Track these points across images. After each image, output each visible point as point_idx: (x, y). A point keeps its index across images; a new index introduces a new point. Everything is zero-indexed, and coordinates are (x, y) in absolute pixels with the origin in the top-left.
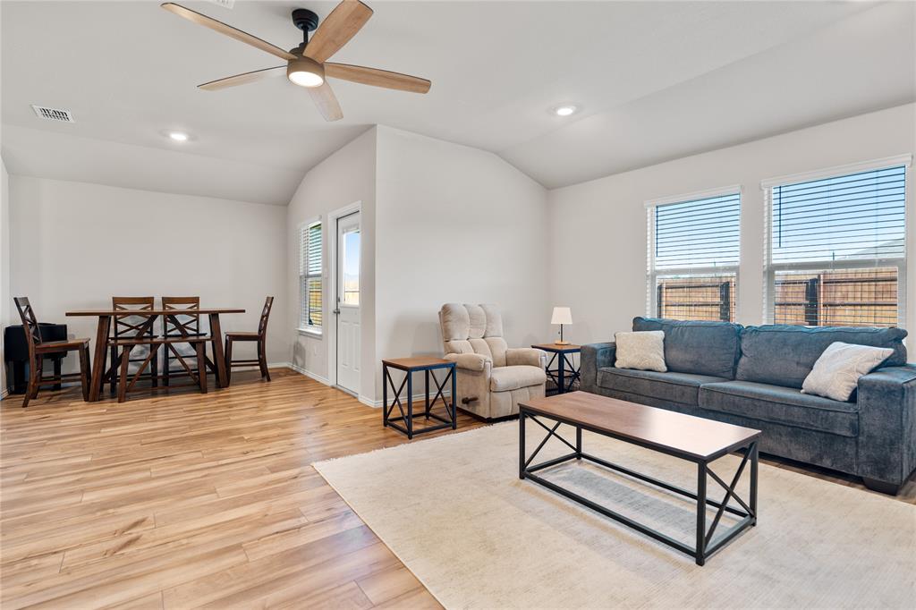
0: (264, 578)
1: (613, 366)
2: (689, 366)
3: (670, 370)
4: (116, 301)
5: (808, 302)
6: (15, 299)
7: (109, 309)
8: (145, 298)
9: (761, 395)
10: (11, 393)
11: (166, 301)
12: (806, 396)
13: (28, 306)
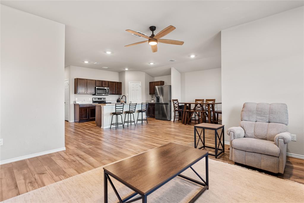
6: (172, 100)
11: (207, 100)
13: (177, 101)
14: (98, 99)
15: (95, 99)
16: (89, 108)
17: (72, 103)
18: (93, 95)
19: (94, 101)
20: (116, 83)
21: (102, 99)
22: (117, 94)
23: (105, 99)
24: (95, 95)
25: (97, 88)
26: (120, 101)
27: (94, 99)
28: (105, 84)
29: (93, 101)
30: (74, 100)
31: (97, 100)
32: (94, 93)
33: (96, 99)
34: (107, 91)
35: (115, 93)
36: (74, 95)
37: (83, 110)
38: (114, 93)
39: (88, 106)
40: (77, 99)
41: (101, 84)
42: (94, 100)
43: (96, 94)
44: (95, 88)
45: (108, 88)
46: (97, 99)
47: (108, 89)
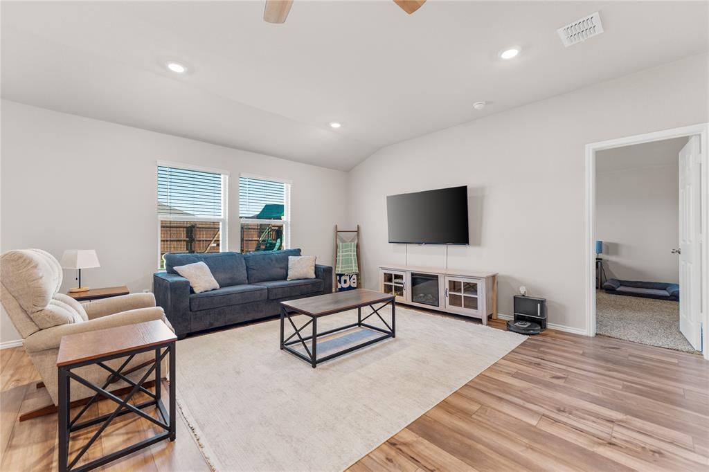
0: (506, 463)
1: (194, 293)
2: (228, 281)
3: (221, 286)
5: (188, 239)
9: (274, 286)
12: (292, 282)
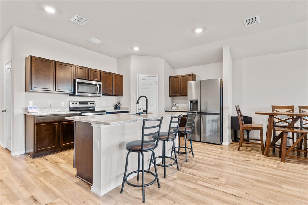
4: (273, 107)
6: (236, 106)
7: (270, 111)
8: (288, 106)
10: (233, 141)
11: (301, 108)
13: (239, 109)
14: (80, 103)
15: (73, 103)
16: (59, 122)
17: (19, 112)
18: (70, 95)
19: (72, 108)
20: (114, 76)
21: (89, 103)
22: (115, 95)
23: (93, 104)
24: (74, 94)
25: (78, 80)
26: (120, 107)
27: (71, 103)
28: (95, 76)
29: (70, 108)
30: (24, 106)
31: (78, 105)
32: (73, 91)
33: (76, 103)
34: (98, 89)
35: (113, 93)
36: (24, 93)
37: (43, 128)
38: (111, 93)
39: (57, 119)
40: (31, 103)
41: (87, 75)
42: (72, 105)
43: (77, 94)
44: (75, 81)
45: (101, 83)
46: (78, 103)
47: (100, 85)
